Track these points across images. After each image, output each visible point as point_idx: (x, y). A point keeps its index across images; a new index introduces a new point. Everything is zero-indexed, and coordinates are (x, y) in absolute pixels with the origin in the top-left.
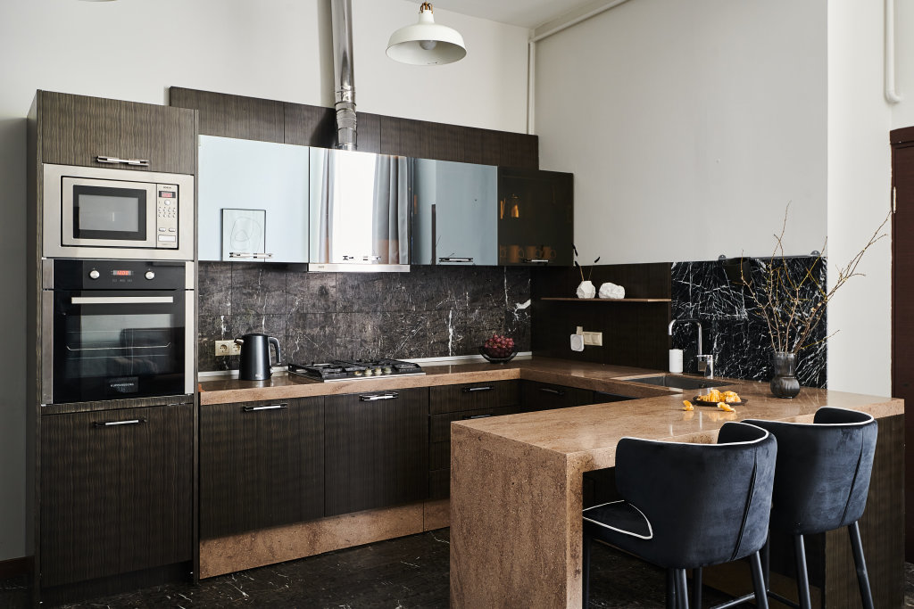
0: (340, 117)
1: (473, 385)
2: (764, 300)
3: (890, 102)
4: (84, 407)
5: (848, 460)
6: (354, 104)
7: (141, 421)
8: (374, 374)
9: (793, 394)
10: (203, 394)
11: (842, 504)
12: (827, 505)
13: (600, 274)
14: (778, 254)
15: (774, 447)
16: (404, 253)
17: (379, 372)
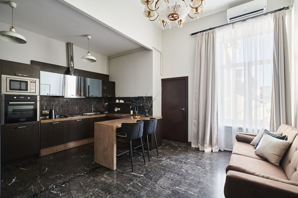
0: (71, 69)
1: (97, 117)
2: (144, 103)
3: (161, 75)
4: (12, 125)
5: (153, 124)
6: (73, 67)
7: (27, 127)
8: (78, 116)
9: (148, 116)
10: (42, 121)
11: (152, 130)
12: (150, 130)
13: (120, 99)
14: (146, 96)
15: (143, 123)
16: (82, 94)
17: (79, 116)
